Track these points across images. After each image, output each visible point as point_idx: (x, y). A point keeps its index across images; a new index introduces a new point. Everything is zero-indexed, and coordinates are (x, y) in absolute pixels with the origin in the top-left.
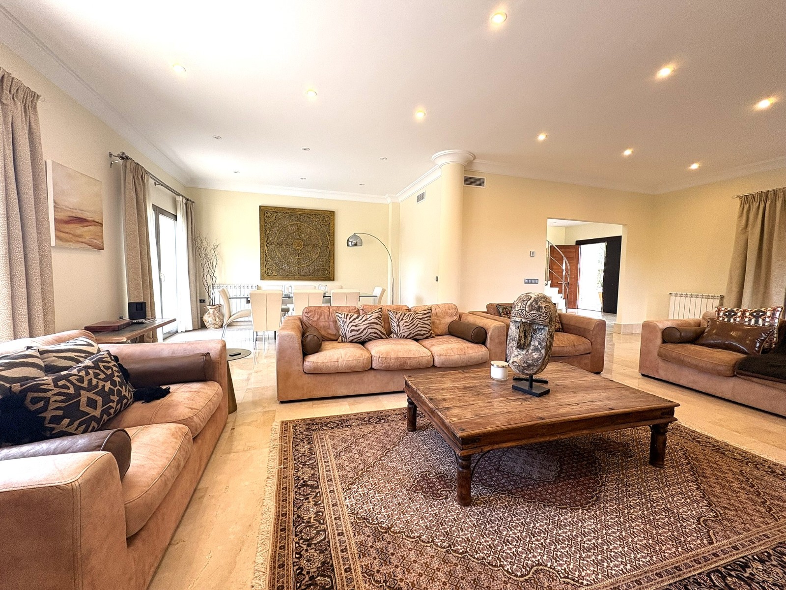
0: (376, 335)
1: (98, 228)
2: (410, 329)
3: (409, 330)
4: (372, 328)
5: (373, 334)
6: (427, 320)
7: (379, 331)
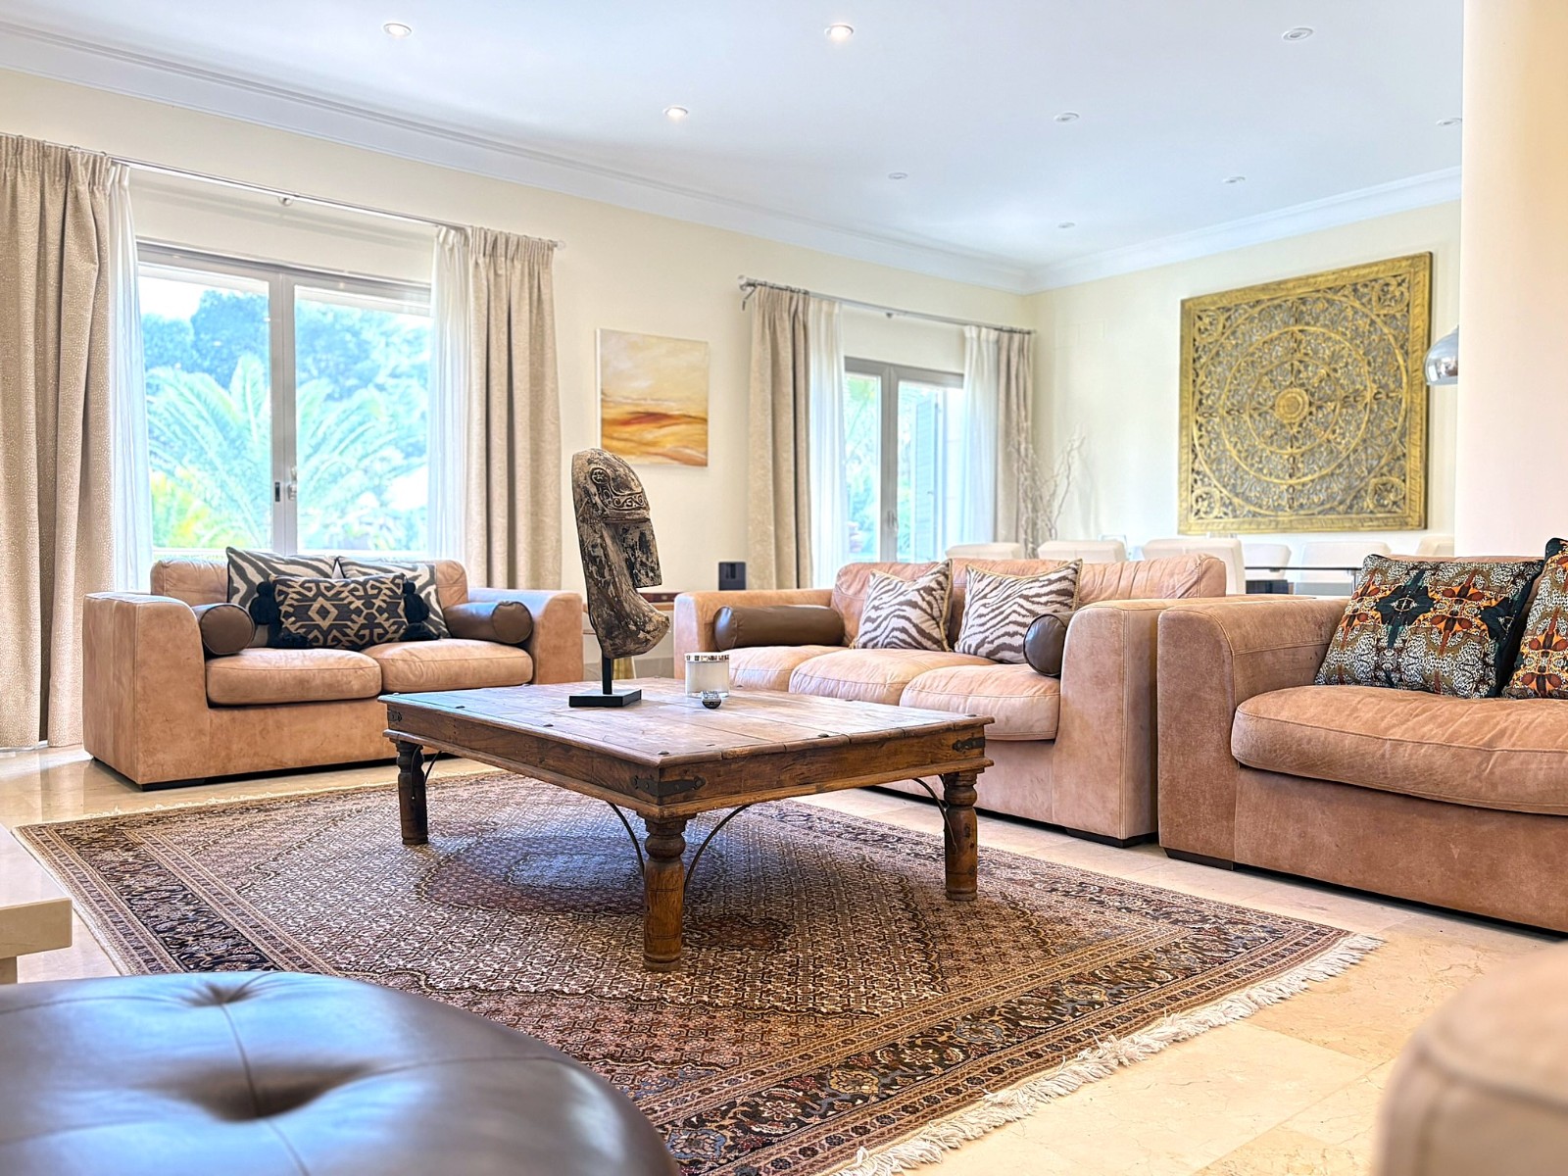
0: (904, 636)
1: (696, 428)
2: (986, 627)
3: (982, 629)
4: (899, 617)
5: (896, 633)
6: (1046, 604)
7: (915, 626)
